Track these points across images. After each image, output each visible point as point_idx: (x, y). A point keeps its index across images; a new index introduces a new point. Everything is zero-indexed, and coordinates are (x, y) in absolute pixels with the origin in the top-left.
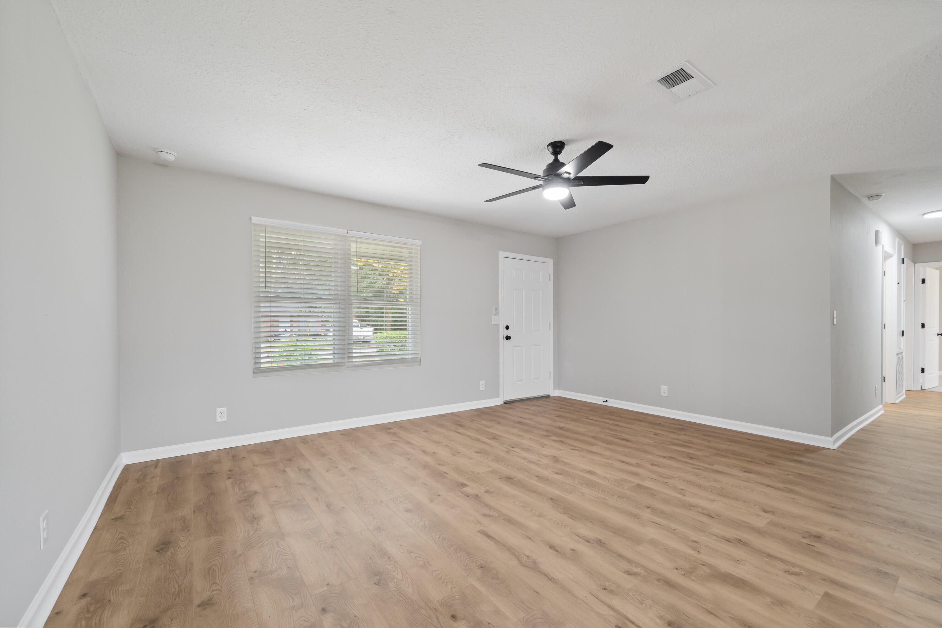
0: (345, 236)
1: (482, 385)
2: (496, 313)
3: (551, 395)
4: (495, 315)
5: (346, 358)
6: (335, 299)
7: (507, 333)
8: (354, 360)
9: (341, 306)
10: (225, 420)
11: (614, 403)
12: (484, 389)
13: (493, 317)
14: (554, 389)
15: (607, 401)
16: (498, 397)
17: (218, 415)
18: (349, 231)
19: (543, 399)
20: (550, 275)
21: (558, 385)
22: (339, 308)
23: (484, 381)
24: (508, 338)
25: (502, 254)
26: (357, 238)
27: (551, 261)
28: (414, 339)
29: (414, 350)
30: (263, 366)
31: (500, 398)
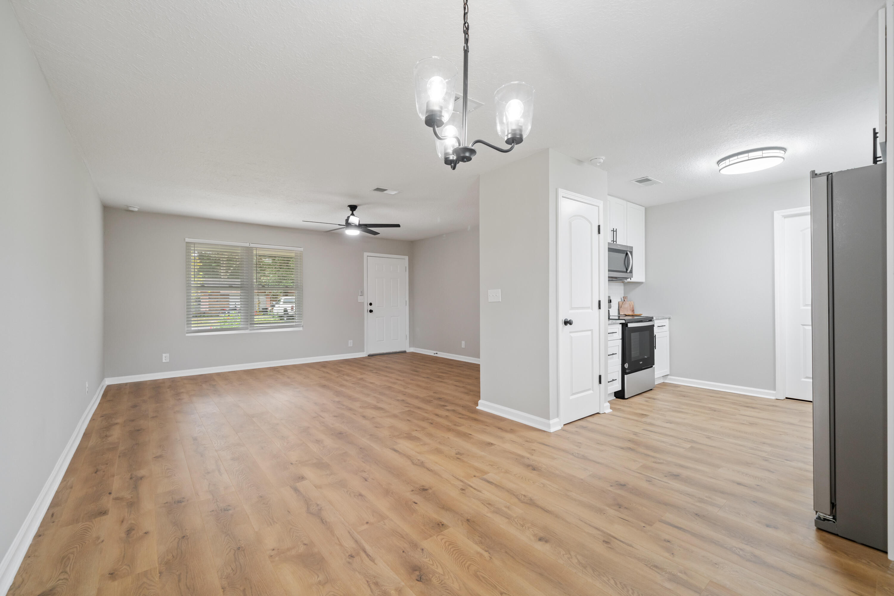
0: (248, 247)
1: (350, 343)
2: (361, 295)
3: (407, 351)
4: (361, 296)
5: (249, 325)
6: (241, 287)
7: (370, 308)
8: (255, 326)
9: (245, 291)
10: (168, 361)
11: (442, 355)
12: (352, 346)
13: (359, 297)
14: (410, 347)
15: (437, 353)
16: (363, 351)
17: (164, 358)
18: (251, 244)
19: (400, 354)
20: (406, 267)
21: (412, 344)
22: (245, 293)
23: (352, 341)
24: (371, 311)
25: (366, 254)
26: (256, 248)
27: (407, 258)
28: (299, 312)
29: (299, 319)
30: (192, 329)
31: (365, 352)
